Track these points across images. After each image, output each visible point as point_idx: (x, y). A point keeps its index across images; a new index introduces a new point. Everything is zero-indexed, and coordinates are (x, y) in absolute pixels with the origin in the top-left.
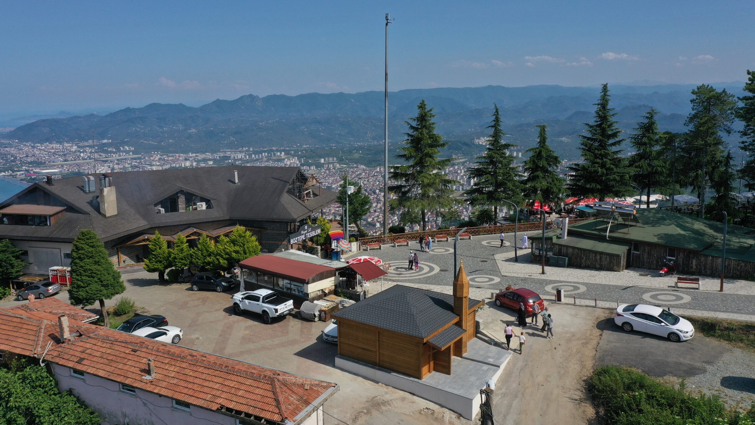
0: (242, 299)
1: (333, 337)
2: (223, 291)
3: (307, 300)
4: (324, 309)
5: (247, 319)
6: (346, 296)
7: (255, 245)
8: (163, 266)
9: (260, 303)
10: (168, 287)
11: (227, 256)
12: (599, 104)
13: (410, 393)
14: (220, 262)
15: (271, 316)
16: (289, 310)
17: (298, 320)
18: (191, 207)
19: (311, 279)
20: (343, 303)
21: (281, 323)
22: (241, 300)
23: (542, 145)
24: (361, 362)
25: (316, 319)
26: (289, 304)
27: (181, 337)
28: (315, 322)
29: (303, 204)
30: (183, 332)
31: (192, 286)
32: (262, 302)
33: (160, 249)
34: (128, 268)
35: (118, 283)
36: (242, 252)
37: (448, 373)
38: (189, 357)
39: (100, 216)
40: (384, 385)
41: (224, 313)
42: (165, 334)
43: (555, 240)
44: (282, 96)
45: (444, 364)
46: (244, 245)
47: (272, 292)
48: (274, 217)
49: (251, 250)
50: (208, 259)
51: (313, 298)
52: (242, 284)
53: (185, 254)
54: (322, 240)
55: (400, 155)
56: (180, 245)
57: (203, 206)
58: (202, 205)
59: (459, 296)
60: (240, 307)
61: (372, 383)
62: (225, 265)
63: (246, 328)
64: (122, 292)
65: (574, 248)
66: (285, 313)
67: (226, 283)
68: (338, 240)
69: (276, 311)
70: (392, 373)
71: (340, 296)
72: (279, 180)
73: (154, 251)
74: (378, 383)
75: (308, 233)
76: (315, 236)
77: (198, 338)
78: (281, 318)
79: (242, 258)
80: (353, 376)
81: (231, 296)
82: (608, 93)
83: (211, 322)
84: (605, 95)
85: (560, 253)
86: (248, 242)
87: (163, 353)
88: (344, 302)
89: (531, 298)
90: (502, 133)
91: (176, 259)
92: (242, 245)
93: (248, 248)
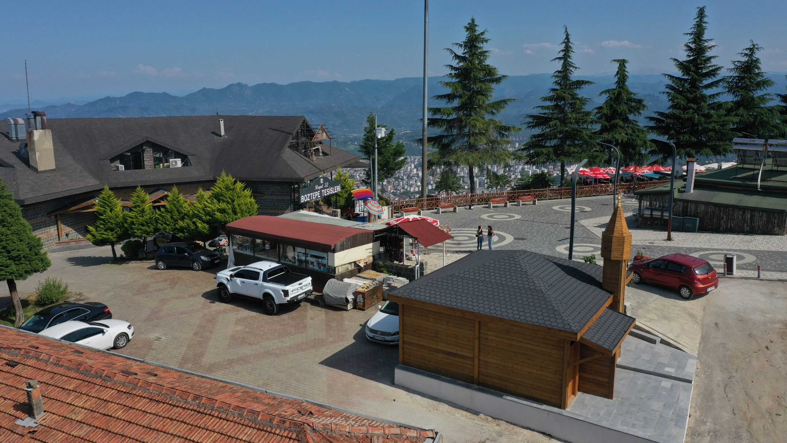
0: (231, 276)
1: (383, 333)
2: (203, 269)
3: (333, 277)
4: (360, 290)
5: (239, 308)
6: (391, 272)
7: (250, 202)
8: (115, 235)
9: (260, 282)
10: (124, 265)
11: (208, 218)
12: (691, 34)
13: (544, 433)
14: (197, 227)
15: (277, 302)
16: (305, 293)
17: (319, 309)
18: (161, 165)
19: (339, 244)
20: (388, 282)
21: (294, 314)
22: (229, 278)
23: (621, 85)
24: (443, 377)
25: (349, 305)
26: (307, 283)
27: (130, 337)
28: (347, 310)
29: (311, 162)
30: (134, 329)
31: (157, 262)
32: (263, 281)
33: (111, 211)
34: (73, 244)
35: (37, 254)
36: (230, 211)
37: (609, 395)
38: (120, 377)
39: (30, 170)
40: (490, 419)
41: (203, 299)
42: (102, 331)
43: (676, 195)
44: (273, 85)
45: (600, 379)
46: (233, 201)
47: (278, 265)
48: (274, 176)
49: (244, 208)
50: (181, 223)
51: (342, 274)
52: (231, 258)
53: (148, 216)
54: (342, 202)
55: (439, 96)
56: (140, 204)
57: (179, 163)
58: (176, 162)
59: (616, 259)
60: (227, 289)
61: (469, 414)
62: (205, 231)
63: (239, 321)
64: (45, 270)
65: (707, 204)
66: (300, 297)
67: (206, 256)
68: (365, 200)
69: (286, 293)
70: (504, 397)
71: (382, 272)
72: (279, 131)
73: (102, 215)
74: (478, 415)
75: (324, 188)
76: (333, 195)
77: (158, 339)
78: (294, 305)
79: (231, 220)
80: (431, 401)
81: (214, 276)
82: (705, 20)
83: (182, 313)
84: (701, 20)
85: (685, 212)
86: (238, 197)
87: (68, 369)
88: (390, 280)
89: (697, 267)
90: (573, 67)
91: (134, 224)
92: (230, 201)
93: (239, 205)
